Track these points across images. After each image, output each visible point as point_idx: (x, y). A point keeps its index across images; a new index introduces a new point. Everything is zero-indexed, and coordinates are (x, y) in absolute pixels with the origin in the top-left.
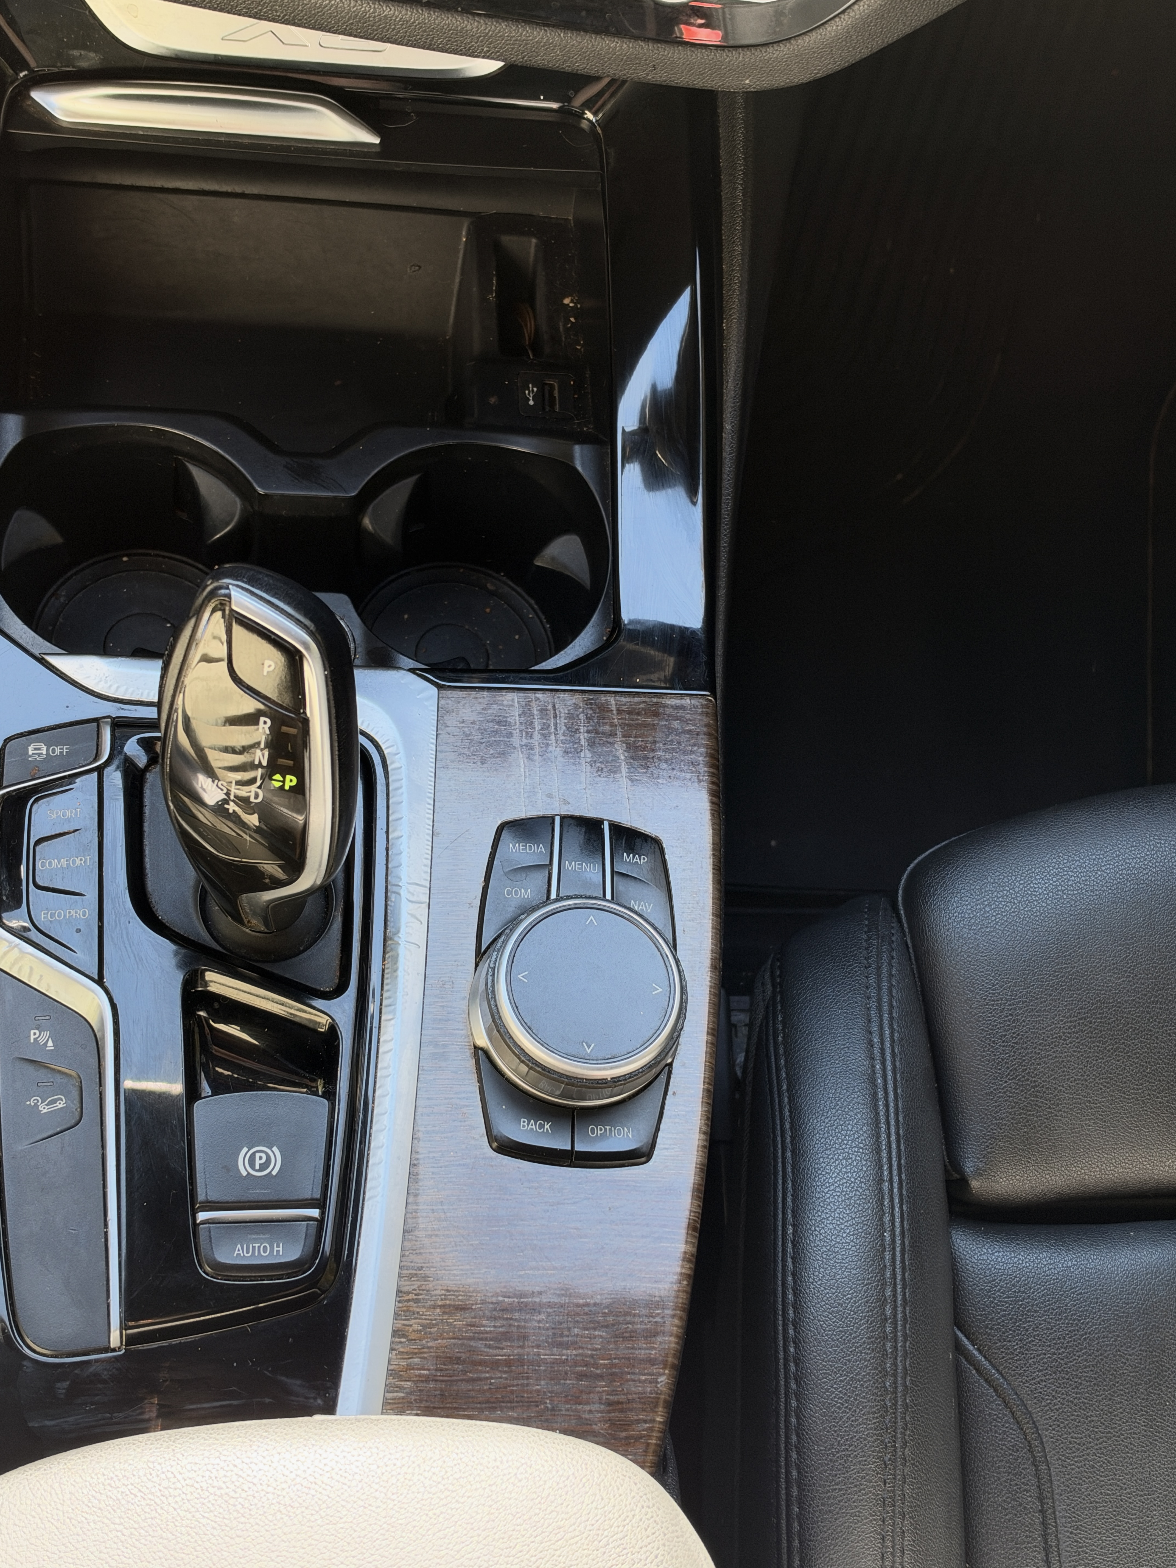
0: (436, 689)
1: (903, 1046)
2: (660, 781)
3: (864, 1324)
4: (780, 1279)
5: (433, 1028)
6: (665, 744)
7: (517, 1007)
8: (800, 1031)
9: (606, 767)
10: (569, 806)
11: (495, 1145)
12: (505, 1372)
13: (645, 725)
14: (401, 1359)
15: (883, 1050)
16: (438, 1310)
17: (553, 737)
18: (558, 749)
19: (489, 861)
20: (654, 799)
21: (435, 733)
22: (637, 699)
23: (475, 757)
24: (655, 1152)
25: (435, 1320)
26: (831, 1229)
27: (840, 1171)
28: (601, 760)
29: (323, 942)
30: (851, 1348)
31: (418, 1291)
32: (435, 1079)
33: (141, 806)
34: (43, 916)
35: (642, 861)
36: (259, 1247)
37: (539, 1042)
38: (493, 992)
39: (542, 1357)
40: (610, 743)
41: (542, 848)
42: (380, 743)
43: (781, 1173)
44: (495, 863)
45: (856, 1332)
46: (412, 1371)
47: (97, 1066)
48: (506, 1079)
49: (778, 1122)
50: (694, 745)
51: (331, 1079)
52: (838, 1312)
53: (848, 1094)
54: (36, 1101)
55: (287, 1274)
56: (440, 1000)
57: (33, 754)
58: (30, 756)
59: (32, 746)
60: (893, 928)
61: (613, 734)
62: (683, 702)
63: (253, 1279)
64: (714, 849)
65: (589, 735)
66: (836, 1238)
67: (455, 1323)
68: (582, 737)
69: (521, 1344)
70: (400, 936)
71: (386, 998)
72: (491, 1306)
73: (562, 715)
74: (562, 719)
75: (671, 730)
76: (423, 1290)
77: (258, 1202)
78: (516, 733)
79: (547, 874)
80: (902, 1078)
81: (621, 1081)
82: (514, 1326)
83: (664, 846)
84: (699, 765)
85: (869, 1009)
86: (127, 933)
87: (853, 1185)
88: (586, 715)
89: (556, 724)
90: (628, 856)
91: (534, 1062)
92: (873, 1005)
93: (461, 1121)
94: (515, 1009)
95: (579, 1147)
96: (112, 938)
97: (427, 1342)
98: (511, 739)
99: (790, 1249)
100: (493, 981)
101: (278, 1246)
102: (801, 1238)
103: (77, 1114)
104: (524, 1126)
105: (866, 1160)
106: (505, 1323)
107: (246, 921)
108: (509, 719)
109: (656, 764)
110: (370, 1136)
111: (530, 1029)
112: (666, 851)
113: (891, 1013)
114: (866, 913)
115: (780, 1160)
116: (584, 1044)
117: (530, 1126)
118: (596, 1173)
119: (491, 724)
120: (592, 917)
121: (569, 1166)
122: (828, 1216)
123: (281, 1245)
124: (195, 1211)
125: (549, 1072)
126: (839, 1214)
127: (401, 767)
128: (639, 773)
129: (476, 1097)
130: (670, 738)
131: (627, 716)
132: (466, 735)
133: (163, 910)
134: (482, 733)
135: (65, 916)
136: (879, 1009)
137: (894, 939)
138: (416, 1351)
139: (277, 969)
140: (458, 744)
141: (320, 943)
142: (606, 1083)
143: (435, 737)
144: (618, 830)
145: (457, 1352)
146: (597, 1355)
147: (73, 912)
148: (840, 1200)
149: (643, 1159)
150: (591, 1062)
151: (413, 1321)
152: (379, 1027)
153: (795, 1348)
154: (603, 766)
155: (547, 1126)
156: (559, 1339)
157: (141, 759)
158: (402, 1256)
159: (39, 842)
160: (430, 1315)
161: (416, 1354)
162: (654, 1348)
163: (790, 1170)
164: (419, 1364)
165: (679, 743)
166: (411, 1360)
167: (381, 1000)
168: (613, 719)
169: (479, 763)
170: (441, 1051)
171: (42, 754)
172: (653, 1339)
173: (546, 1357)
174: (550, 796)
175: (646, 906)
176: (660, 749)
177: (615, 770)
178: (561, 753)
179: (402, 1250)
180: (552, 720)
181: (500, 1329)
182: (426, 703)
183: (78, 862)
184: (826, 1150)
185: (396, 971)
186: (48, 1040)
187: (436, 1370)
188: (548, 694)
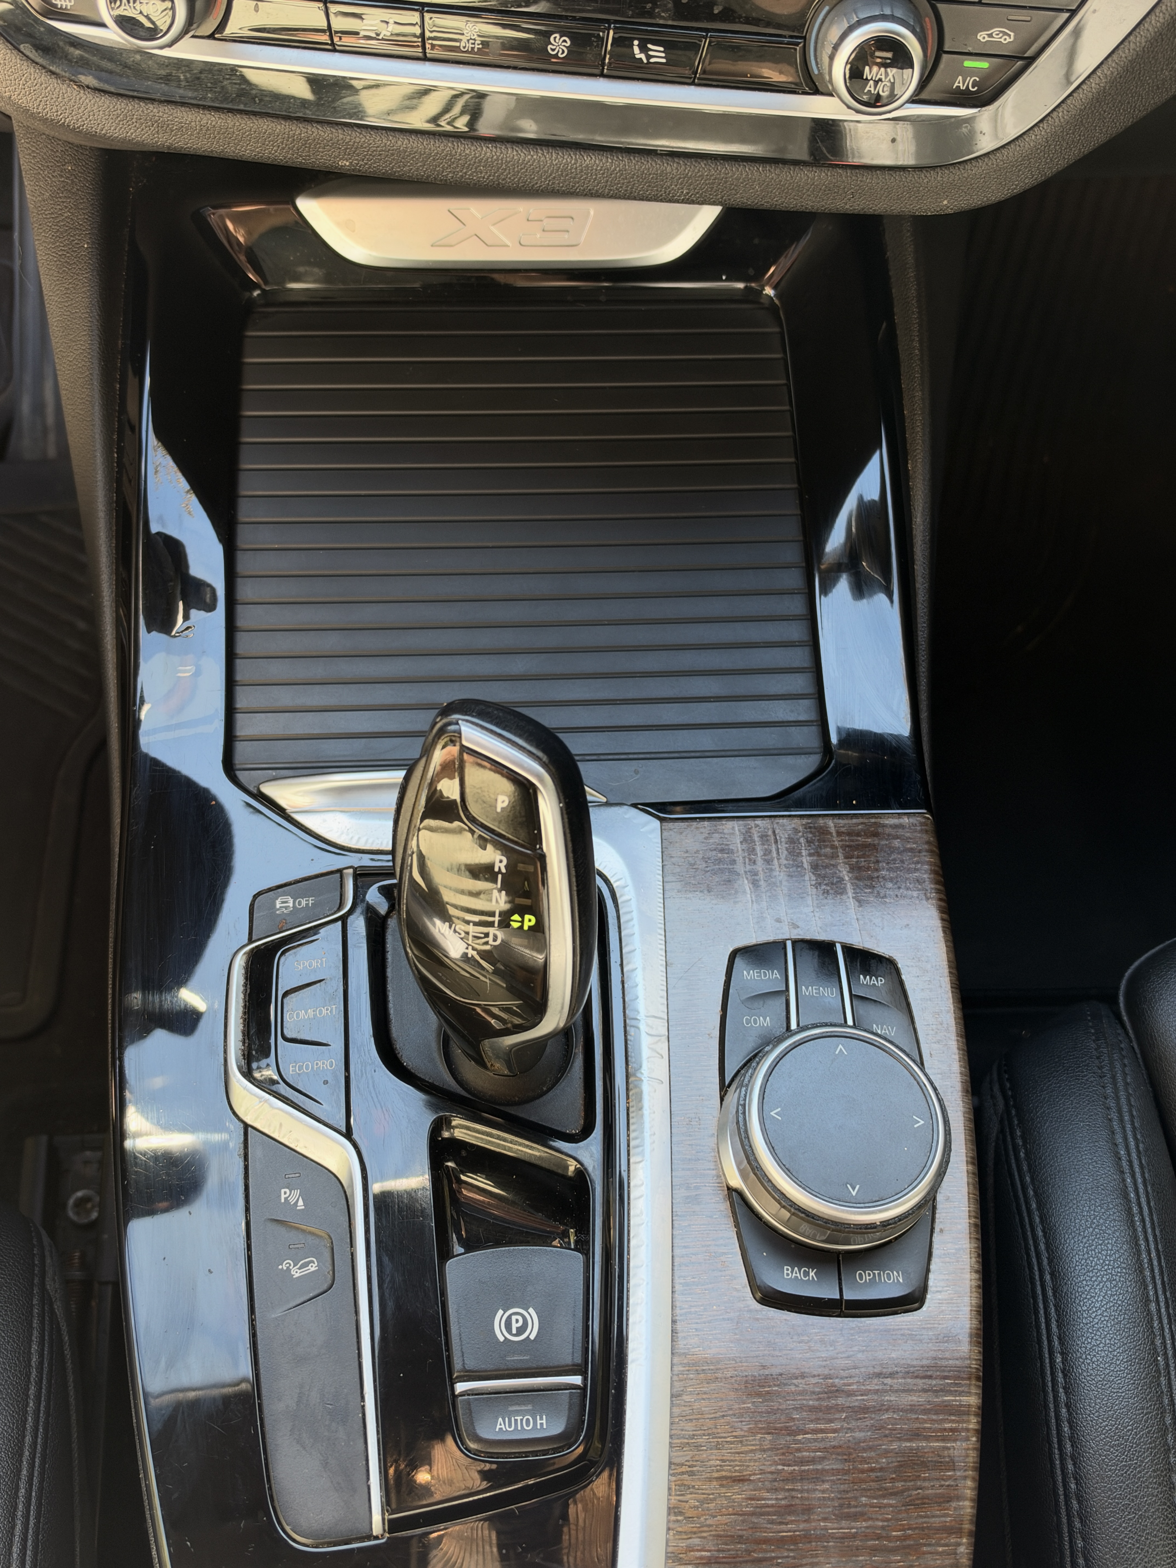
0: (658, 822)
1: (1149, 1157)
2: (887, 900)
3: (1147, 1456)
4: (1052, 1410)
5: (683, 1169)
6: (888, 863)
7: (773, 1148)
8: (1044, 1146)
9: (832, 889)
10: (799, 929)
11: (759, 1295)
12: (792, 1550)
13: (865, 846)
14: (679, 1539)
15: (1130, 1162)
16: (715, 1483)
17: (776, 861)
18: (782, 874)
19: (724, 989)
20: (883, 918)
21: (661, 864)
22: (854, 821)
23: (701, 886)
24: (928, 1296)
25: (713, 1494)
26: (1103, 1357)
27: (1106, 1294)
28: (825, 882)
29: (565, 1081)
30: (1137, 1483)
31: (691, 1463)
32: (689, 1225)
33: (383, 952)
34: (291, 1069)
35: (879, 982)
36: (522, 1420)
37: (800, 1186)
38: (746, 1131)
39: (830, 1531)
40: (833, 865)
41: (776, 975)
42: (609, 877)
43: (1041, 1297)
44: (731, 991)
45: (1140, 1466)
46: (692, 1553)
47: (348, 1225)
48: (764, 1223)
49: (1031, 1242)
50: (918, 862)
51: (583, 1226)
52: (1118, 1445)
53: (1103, 1210)
54: (288, 1265)
55: (552, 1449)
56: (688, 1138)
57: (280, 907)
58: (278, 910)
59: (279, 900)
60: (1119, 1034)
61: (834, 856)
62: (901, 821)
63: (517, 1455)
64: (950, 967)
65: (812, 858)
66: (1109, 1366)
67: (734, 1497)
68: (804, 861)
69: (807, 1518)
70: (643, 1071)
71: (634, 1139)
72: (770, 1476)
73: (783, 840)
74: (783, 844)
75: (892, 850)
76: (697, 1461)
77: (517, 1369)
78: (740, 860)
79: (784, 1001)
80: (1153, 1191)
81: (891, 1224)
82: (797, 1498)
83: (899, 966)
84: (924, 882)
85: (1110, 1120)
86: (373, 1082)
87: (1120, 1308)
88: (807, 839)
89: (778, 850)
90: (865, 978)
91: (797, 1207)
92: (1114, 1116)
93: (721, 1271)
94: (772, 1150)
95: (848, 1295)
96: (358, 1087)
97: (706, 1519)
98: (735, 866)
99: (1060, 1379)
100: (745, 1119)
101: (541, 1419)
102: (1072, 1367)
103: (330, 1277)
104: (788, 1275)
105: (1131, 1281)
106: (787, 1494)
107: (489, 1065)
108: (731, 847)
109: (882, 884)
110: (628, 1291)
111: (789, 1171)
112: (902, 971)
113: (1133, 1124)
114: (1089, 1021)
115: (1038, 1283)
116: (848, 1186)
117: (794, 1275)
118: (868, 1322)
119: (714, 853)
120: (841, 1047)
121: (839, 1316)
122: (1098, 1342)
123: (544, 1417)
124: (453, 1381)
125: (813, 1218)
126: (1110, 1340)
127: (631, 899)
128: (865, 893)
129: (734, 1244)
130: (893, 857)
131: (847, 838)
132: (691, 865)
133: (408, 1057)
134: (706, 862)
135: (313, 1067)
136: (1121, 1120)
137: (1122, 1046)
138: (695, 1529)
139: (521, 1112)
140: (684, 874)
141: (563, 1084)
142: (875, 1228)
143: (661, 868)
144: (852, 952)
145: (739, 1530)
146: (888, 1526)
147: (320, 1063)
148: (1109, 1325)
149: (916, 1305)
150: (858, 1205)
151: (689, 1496)
152: (629, 1171)
153: (1077, 1484)
154: (829, 888)
155: (812, 1274)
156: (846, 1510)
157: (382, 907)
158: (672, 1424)
159: (286, 994)
160: (706, 1489)
161: (695, 1533)
162: (950, 1516)
163: (1051, 1294)
164: (698, 1545)
165: (902, 861)
166: (691, 1540)
167: (628, 1141)
168: (834, 841)
169: (706, 892)
170: (694, 1194)
171: (289, 906)
172: (948, 1505)
173: (834, 1531)
174: (778, 920)
175: (888, 1029)
176: (883, 869)
177: (842, 891)
178: (786, 878)
179: (671, 1417)
180: (774, 845)
181: (783, 1502)
182: (650, 836)
183: (324, 1011)
184: (1089, 1271)
185: (641, 1109)
186: (298, 1199)
187: (718, 1551)
188: (768, 821)
